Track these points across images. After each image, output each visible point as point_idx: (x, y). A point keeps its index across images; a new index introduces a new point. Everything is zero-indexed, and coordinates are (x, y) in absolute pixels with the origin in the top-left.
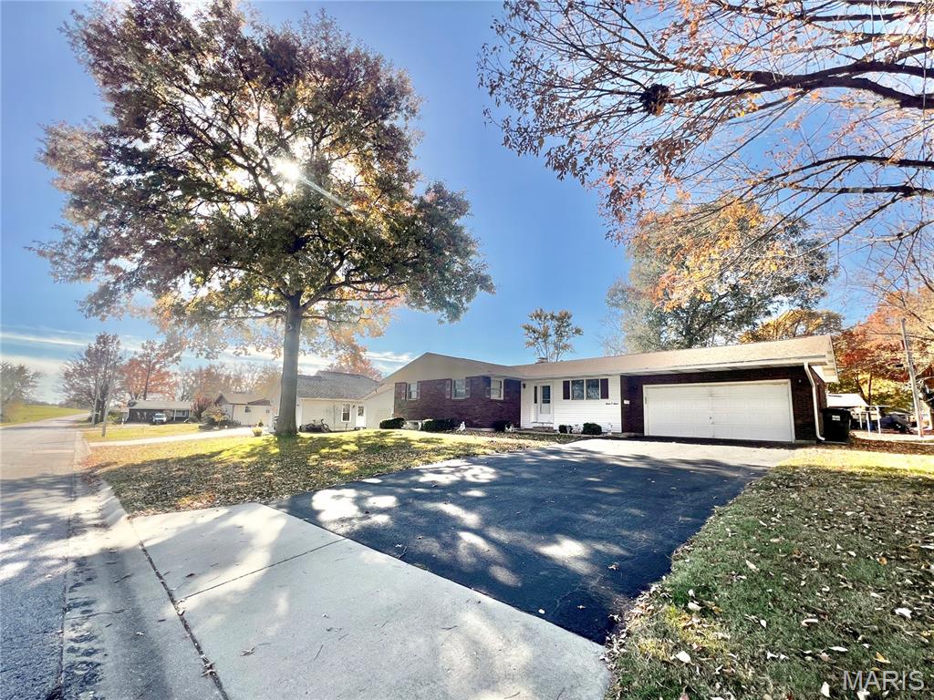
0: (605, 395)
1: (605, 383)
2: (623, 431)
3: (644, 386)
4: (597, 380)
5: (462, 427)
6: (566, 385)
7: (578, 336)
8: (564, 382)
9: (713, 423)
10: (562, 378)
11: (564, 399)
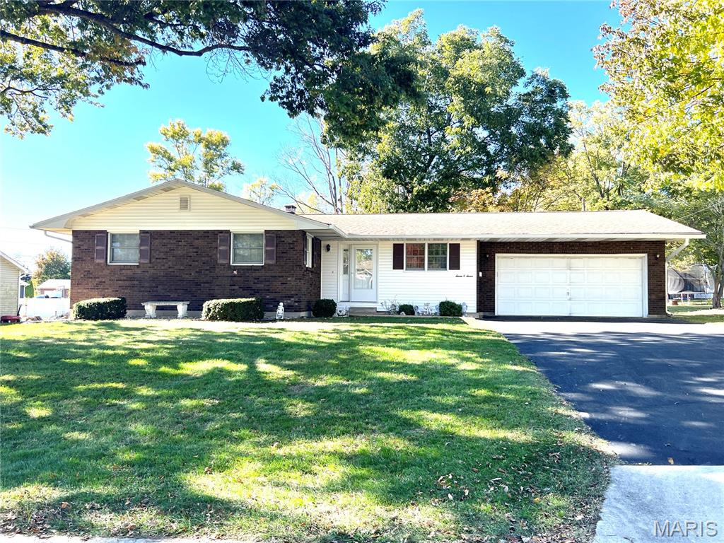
0: (455, 265)
1: (455, 249)
2: (477, 311)
3: (497, 255)
6: (398, 249)
8: (395, 245)
9: (570, 299)
10: (393, 240)
11: (394, 269)
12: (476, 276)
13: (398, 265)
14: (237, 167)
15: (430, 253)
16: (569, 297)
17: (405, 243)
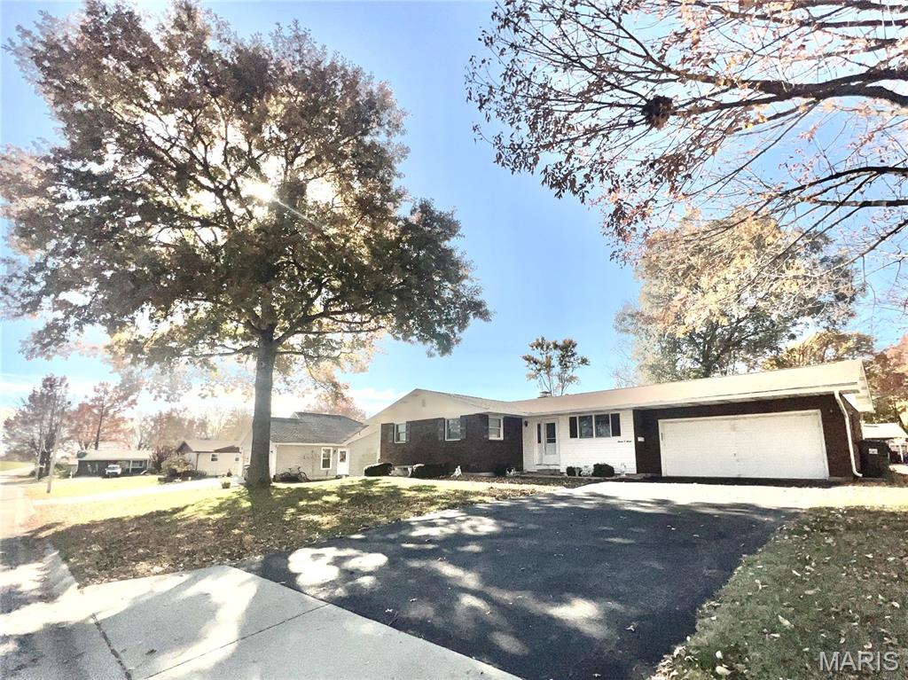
0: (617, 432)
1: (616, 418)
2: (638, 472)
3: (660, 421)
4: (608, 415)
5: (458, 472)
6: (573, 421)
7: (583, 366)
8: (571, 418)
9: (738, 461)
10: (570, 413)
11: (571, 437)
12: (634, 441)
13: (573, 435)
15: (597, 423)
16: (735, 458)
17: (577, 416)
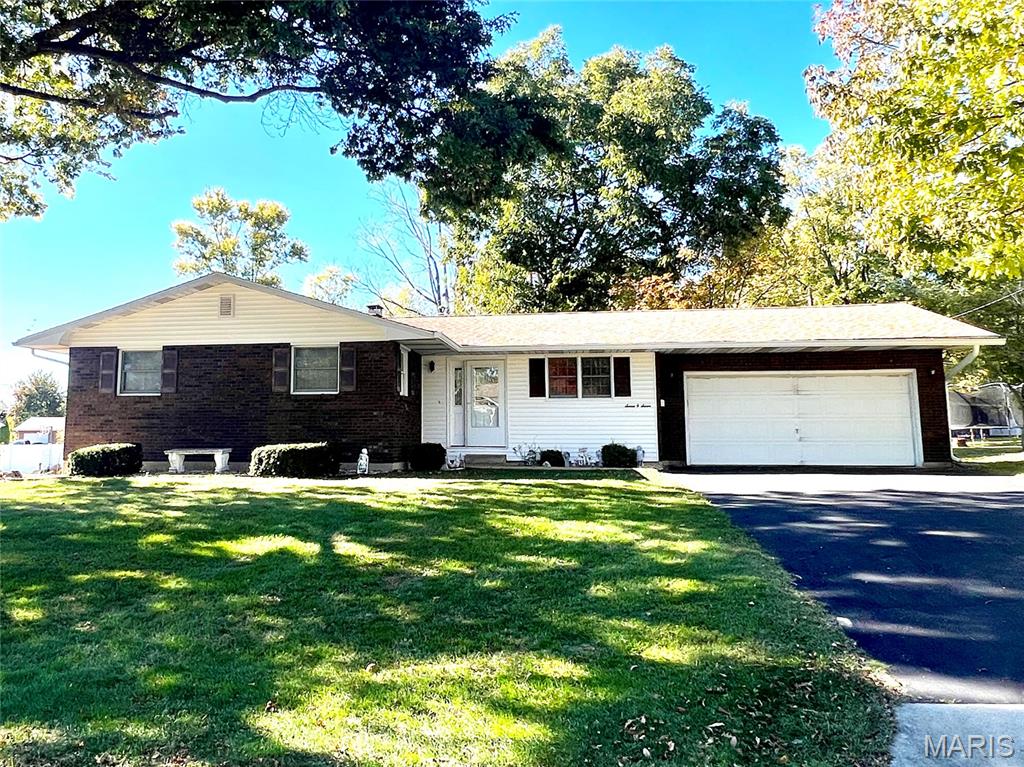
0: (624, 389)
1: (623, 365)
2: (660, 460)
3: (686, 373)
4: (607, 359)
5: (364, 461)
6: (536, 367)
8: (532, 362)
9: (800, 440)
10: (530, 352)
11: (531, 396)
12: (655, 405)
13: (537, 390)
14: (297, 252)
15: (586, 372)
16: (798, 436)
17: (546, 357)
